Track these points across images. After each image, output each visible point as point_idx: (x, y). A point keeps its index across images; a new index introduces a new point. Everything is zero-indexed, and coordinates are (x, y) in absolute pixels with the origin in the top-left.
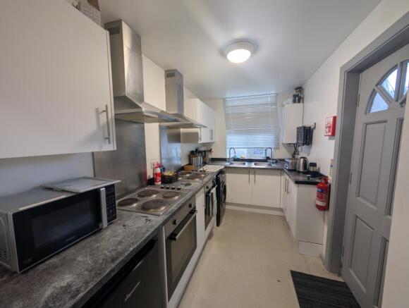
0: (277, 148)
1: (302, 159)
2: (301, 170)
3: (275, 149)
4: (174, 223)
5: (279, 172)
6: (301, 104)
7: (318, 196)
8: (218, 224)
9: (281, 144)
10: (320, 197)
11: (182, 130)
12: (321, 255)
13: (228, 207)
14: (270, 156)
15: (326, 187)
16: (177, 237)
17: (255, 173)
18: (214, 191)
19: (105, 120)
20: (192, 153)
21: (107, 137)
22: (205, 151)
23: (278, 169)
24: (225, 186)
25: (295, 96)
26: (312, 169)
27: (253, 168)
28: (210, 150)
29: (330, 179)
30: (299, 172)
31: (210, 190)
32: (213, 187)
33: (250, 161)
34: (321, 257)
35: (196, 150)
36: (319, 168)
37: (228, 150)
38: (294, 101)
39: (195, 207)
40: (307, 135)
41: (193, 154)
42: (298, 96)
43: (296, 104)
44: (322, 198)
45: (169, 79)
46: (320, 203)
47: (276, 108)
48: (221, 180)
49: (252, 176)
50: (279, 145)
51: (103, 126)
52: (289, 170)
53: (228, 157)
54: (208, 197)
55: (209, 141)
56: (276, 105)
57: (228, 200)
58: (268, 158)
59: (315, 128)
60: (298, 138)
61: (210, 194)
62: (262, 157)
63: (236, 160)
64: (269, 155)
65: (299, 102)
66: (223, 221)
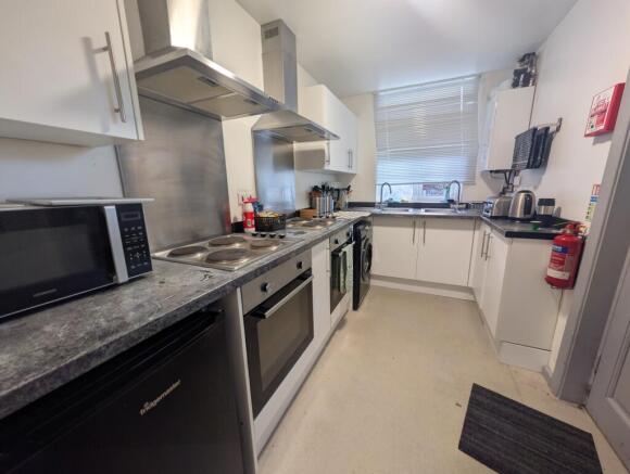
0: (470, 182)
1: (523, 194)
2: (519, 214)
3: (465, 184)
4: (264, 289)
5: (471, 223)
6: (530, 88)
7: (553, 261)
8: (356, 306)
9: (478, 175)
10: (557, 262)
11: (297, 146)
12: (544, 369)
13: (373, 282)
14: (455, 199)
15: (575, 243)
16: (268, 314)
17: (424, 226)
18: (349, 249)
19: (109, 71)
20: (315, 189)
21: (117, 107)
22: (338, 190)
23: (470, 218)
24: (370, 246)
25: (517, 73)
26: (542, 211)
27: (423, 216)
28: (348, 189)
29: (587, 227)
30: (514, 220)
31: (342, 247)
32: (348, 243)
33: (417, 206)
34: (544, 372)
35: (323, 187)
36: (559, 209)
37: (378, 188)
38: (515, 85)
39: (310, 269)
40: (537, 147)
41: (316, 191)
42: (525, 72)
43: (519, 90)
44: (562, 263)
45: (269, 40)
46: (555, 274)
47: (475, 106)
48: (363, 234)
49: (419, 231)
50: (474, 177)
51: (107, 83)
52: (492, 218)
53: (378, 200)
54: (336, 257)
55: (344, 170)
56: (476, 100)
57: (374, 270)
58: (452, 201)
59: (558, 129)
60: (515, 158)
61: (341, 254)
62: (441, 198)
63: (392, 205)
64: (453, 195)
65: (526, 84)
66: (365, 303)
